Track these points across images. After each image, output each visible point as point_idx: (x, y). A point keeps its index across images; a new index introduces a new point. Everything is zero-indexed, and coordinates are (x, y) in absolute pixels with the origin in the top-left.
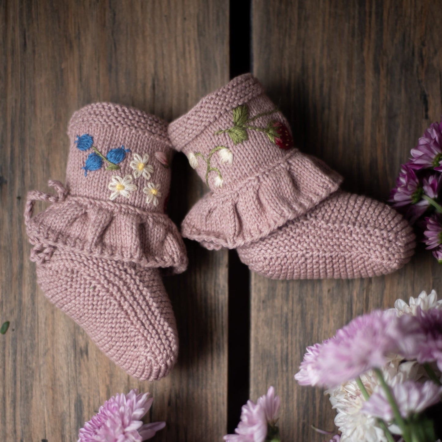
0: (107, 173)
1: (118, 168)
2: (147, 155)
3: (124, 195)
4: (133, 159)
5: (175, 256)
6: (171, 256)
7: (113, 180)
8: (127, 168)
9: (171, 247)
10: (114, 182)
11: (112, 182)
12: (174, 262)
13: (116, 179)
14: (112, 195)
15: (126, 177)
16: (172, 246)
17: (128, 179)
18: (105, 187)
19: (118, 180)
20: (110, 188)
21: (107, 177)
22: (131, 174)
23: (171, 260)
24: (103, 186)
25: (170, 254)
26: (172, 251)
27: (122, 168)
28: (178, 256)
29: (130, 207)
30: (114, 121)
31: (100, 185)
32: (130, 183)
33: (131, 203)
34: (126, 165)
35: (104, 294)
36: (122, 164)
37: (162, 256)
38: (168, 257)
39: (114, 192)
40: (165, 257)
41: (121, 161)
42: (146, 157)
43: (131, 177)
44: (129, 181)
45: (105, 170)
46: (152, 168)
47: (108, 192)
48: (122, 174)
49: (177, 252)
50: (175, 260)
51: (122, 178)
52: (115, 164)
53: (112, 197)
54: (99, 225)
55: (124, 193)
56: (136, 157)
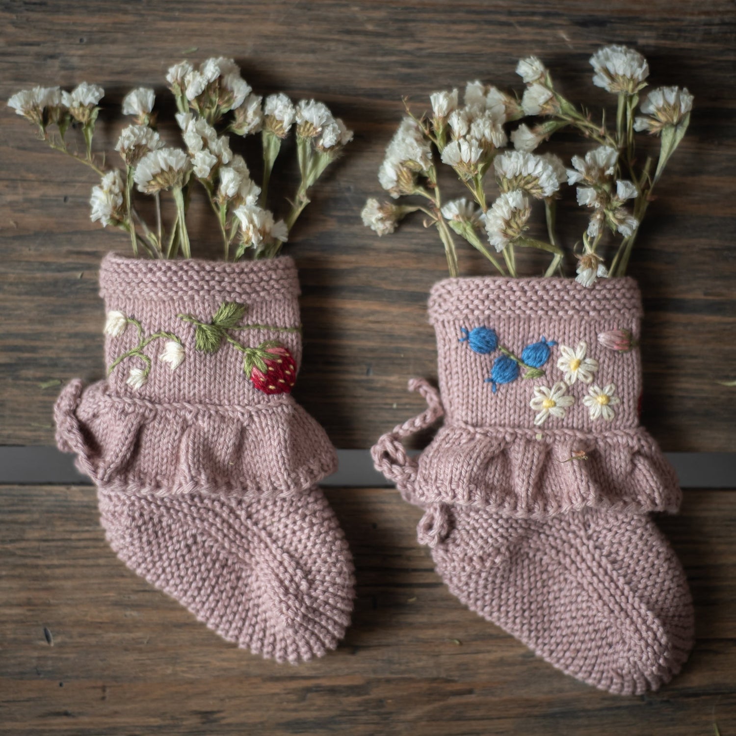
0: (526, 384)
1: (542, 373)
2: (583, 344)
3: (556, 415)
4: (561, 355)
5: (656, 495)
6: (649, 496)
7: (536, 393)
8: (554, 372)
9: (647, 481)
10: (538, 397)
11: (535, 397)
12: (656, 505)
13: (540, 391)
14: (538, 417)
15: (554, 387)
16: (649, 478)
17: (559, 389)
18: (525, 406)
19: (544, 393)
20: (533, 407)
21: (527, 389)
22: (562, 380)
23: (648, 502)
24: (523, 405)
25: (648, 492)
26: (651, 486)
27: (547, 373)
28: (660, 495)
29: (566, 431)
30: (523, 308)
31: (518, 403)
32: (563, 395)
33: (568, 424)
34: (552, 367)
35: (555, 567)
36: (547, 367)
37: (634, 496)
38: (645, 497)
39: (539, 412)
40: (639, 497)
41: (545, 362)
42: (582, 347)
43: (562, 385)
44: (560, 393)
45: (522, 379)
46: (594, 362)
47: (531, 413)
48: (548, 382)
49: (658, 489)
50: (658, 501)
51: (550, 388)
52: (535, 367)
53: (539, 420)
54: (531, 469)
55: (555, 412)
56: (564, 350)
